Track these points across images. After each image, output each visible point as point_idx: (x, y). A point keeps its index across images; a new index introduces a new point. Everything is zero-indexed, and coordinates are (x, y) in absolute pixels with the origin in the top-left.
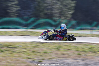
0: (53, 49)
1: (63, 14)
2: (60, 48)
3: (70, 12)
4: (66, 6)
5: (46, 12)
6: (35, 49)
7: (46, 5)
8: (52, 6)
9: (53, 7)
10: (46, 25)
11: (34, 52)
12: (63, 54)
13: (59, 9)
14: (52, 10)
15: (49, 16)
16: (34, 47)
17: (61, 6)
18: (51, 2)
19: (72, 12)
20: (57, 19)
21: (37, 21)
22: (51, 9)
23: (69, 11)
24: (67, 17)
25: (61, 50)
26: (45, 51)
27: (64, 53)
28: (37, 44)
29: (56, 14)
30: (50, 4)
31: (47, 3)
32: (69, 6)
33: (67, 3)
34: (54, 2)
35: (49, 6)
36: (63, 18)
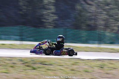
1: (108, 25)
2: (104, 66)
3: (117, 23)
4: (112, 16)
5: (89, 22)
6: (75, 67)
7: (89, 14)
8: (95, 16)
9: (97, 18)
10: (88, 38)
11: (73, 70)
12: (107, 74)
13: (104, 20)
14: (95, 21)
15: (92, 28)
16: (73, 64)
17: (106, 16)
18: (95, 11)
20: (102, 31)
21: (78, 33)
22: (94, 19)
24: (113, 30)
25: (106, 68)
26: (85, 70)
27: (109, 72)
28: (77, 61)
29: (101, 25)
30: (94, 14)
31: (90, 12)
32: (116, 17)
33: (114, 12)
34: (98, 12)
35: (93, 15)
36: (109, 30)
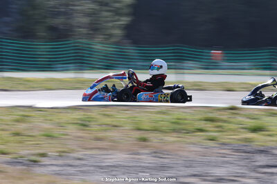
0: (71, 127)
1: (99, 26)
2: (89, 122)
3: (118, 20)
4: (107, 4)
5: (52, 21)
6: (21, 127)
8: (67, 5)
9: (71, 10)
12: (98, 139)
13: (88, 15)
15: (60, 34)
16: (18, 121)
17: (92, 6)
19: (125, 20)
20: (84, 41)
23: (117, 18)
24: (111, 36)
25: (94, 126)
26: (47, 133)
29: (80, 27)
32: (117, 5)
36: (100, 38)
